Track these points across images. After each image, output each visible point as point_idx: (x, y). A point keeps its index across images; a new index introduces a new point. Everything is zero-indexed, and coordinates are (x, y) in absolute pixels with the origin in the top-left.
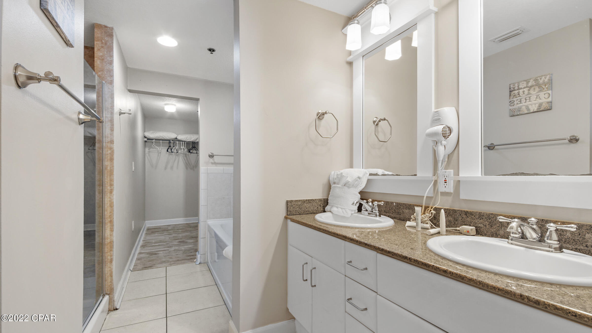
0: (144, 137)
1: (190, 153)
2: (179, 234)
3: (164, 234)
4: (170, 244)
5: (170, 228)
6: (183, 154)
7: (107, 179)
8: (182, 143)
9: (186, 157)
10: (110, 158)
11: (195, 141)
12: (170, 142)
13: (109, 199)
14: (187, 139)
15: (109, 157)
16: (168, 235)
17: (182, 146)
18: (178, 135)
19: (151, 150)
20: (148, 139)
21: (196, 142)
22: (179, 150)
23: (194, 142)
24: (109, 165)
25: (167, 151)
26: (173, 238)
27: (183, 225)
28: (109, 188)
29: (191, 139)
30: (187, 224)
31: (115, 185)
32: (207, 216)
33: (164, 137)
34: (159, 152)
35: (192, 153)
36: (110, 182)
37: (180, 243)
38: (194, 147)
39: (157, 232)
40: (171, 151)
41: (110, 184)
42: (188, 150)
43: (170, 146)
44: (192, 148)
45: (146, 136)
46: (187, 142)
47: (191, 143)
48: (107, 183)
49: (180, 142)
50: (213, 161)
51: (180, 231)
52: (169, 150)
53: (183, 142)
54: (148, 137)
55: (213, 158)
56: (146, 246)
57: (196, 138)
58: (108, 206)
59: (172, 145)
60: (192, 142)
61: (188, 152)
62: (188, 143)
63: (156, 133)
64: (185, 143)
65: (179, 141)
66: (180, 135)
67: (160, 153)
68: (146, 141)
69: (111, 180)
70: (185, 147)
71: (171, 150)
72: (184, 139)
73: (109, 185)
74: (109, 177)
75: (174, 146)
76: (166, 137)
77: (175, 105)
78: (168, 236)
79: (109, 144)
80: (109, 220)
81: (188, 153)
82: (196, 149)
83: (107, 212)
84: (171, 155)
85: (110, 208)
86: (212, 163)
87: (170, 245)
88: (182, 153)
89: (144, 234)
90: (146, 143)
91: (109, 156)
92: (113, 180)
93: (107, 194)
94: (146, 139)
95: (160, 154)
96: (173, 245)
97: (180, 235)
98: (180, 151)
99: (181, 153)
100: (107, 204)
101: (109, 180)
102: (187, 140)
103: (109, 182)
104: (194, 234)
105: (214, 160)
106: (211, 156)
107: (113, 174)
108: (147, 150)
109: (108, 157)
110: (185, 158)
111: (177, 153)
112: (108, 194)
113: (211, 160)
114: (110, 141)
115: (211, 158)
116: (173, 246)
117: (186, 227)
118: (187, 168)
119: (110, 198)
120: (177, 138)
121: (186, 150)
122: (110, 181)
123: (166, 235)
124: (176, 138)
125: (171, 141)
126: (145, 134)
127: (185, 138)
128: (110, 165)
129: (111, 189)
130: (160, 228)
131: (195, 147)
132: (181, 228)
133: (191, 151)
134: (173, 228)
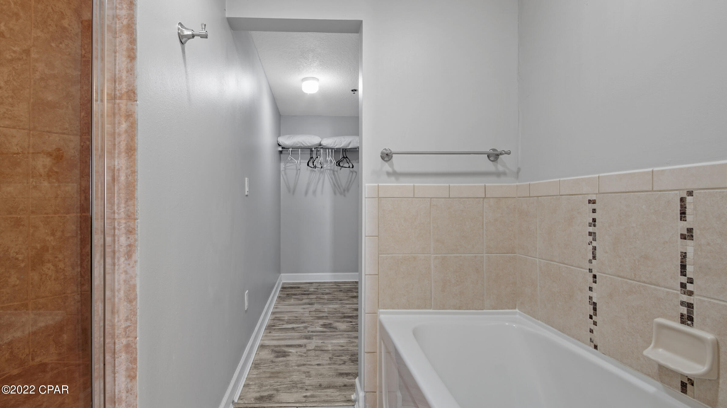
0: (278, 146)
1: (339, 167)
2: (324, 304)
3: (304, 301)
4: (309, 329)
5: (312, 290)
6: (330, 170)
7: (119, 214)
8: (328, 151)
9: (334, 174)
10: (127, 145)
11: (347, 147)
12: (312, 151)
13: (123, 276)
14: (336, 143)
15: (125, 143)
16: (308, 306)
17: (329, 157)
18: (322, 139)
19: (288, 165)
20: (283, 148)
21: (348, 149)
22: (325, 163)
23: (346, 149)
24: (124, 168)
25: (308, 165)
26: (314, 313)
27: (331, 285)
28: (123, 240)
29: (341, 144)
30: (335, 282)
31: (139, 230)
32: (378, 300)
33: (304, 144)
34: (298, 169)
35: (343, 168)
36: (126, 223)
37: (325, 330)
38: (345, 158)
39: (294, 296)
40: (313, 165)
41: (125, 228)
42: (337, 163)
43: (312, 158)
44: (343, 159)
45: (280, 143)
46: (335, 150)
47: (341, 150)
48: (119, 223)
49: (326, 151)
50: (390, 170)
51: (326, 297)
52: (311, 164)
53: (330, 150)
54: (283, 145)
55: (390, 161)
56: (274, 328)
57: (348, 142)
58: (120, 299)
59: (314, 156)
60: (343, 149)
61: (337, 165)
62: (337, 151)
63: (292, 138)
64: (332, 151)
65: (325, 148)
66: (325, 139)
67: (300, 169)
68: (281, 152)
69: (131, 217)
70: (333, 158)
71: (313, 162)
72: (331, 144)
73: (123, 230)
74: (123, 205)
75: (317, 157)
76: (306, 144)
77: (318, 80)
78: (308, 308)
79: (124, 102)
80: (124, 341)
81: (337, 168)
82: (348, 161)
83: (118, 317)
84: (313, 172)
85: (125, 303)
86: (389, 174)
87: (308, 332)
88: (328, 169)
89: (276, 298)
90: (282, 155)
91: (124, 141)
92: (134, 214)
93: (119, 258)
94: (280, 149)
95: (299, 171)
96: (314, 334)
97: (326, 308)
98: (325, 166)
99: (326, 169)
100: (119, 290)
101: (123, 215)
102: (335, 145)
103: (123, 221)
104: (347, 309)
105: (392, 166)
106: (387, 156)
107: (135, 198)
108: (282, 165)
109: (121, 143)
110: (333, 177)
111: (322, 169)
112: (122, 259)
113: (387, 167)
114: (127, 92)
115: (386, 161)
116: (313, 336)
117: (334, 289)
118: (335, 193)
119: (126, 272)
120: (322, 143)
121: (334, 163)
122: (125, 219)
123: (305, 304)
124: (320, 145)
125: (313, 149)
126: (278, 139)
127: (333, 143)
128: (127, 168)
129: (129, 243)
130: (299, 288)
131: (347, 157)
132: (327, 291)
133: (341, 165)
134: (316, 290)
